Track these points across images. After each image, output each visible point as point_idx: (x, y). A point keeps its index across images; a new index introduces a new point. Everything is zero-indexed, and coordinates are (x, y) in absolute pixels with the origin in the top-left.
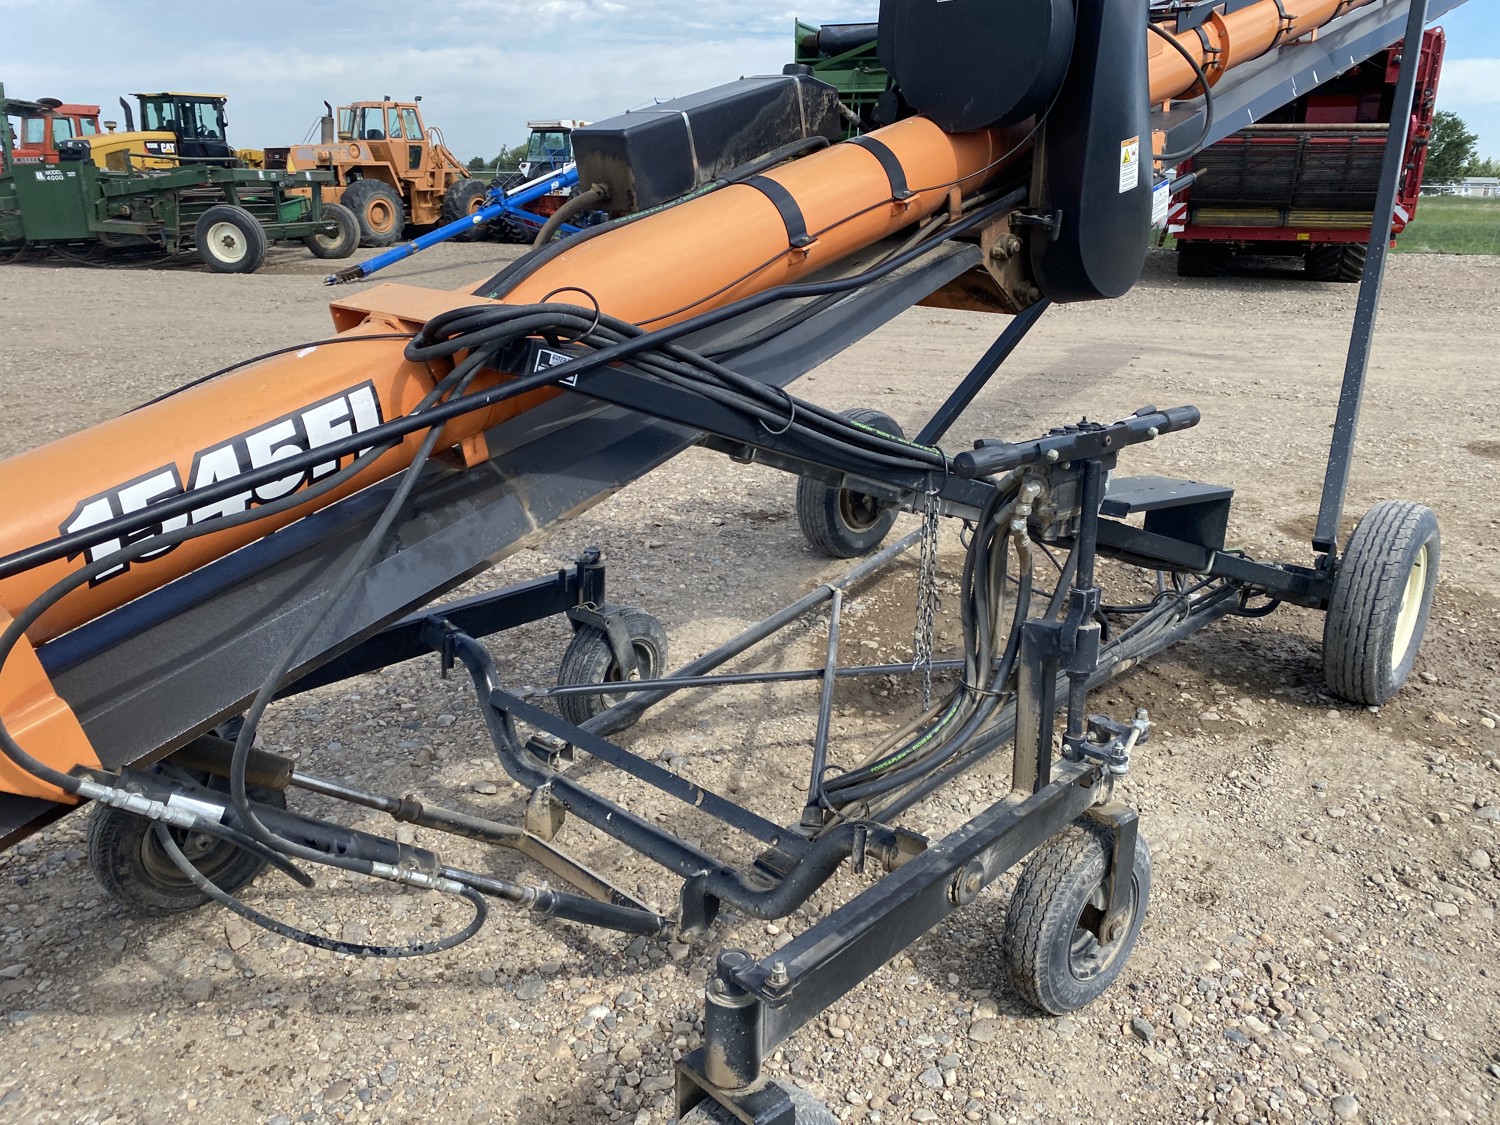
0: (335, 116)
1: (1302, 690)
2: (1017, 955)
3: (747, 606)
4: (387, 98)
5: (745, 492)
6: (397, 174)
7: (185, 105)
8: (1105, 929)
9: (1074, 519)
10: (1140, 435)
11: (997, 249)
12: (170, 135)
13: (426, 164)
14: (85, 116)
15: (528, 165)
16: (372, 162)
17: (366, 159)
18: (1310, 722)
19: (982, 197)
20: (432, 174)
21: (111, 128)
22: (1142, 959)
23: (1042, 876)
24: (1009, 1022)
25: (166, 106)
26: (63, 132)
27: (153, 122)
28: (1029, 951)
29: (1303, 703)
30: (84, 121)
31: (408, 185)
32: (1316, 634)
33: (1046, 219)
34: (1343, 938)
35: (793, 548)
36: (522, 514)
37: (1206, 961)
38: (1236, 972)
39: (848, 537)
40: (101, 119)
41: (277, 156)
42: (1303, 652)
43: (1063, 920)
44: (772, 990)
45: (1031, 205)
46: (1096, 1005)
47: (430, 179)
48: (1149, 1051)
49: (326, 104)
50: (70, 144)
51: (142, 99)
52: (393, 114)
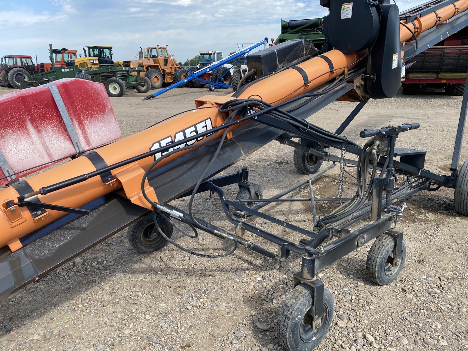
0: (143, 51)
1: (447, 212)
2: (371, 267)
3: (281, 186)
4: (158, 46)
5: (275, 156)
6: (161, 68)
7: (101, 49)
8: (394, 262)
9: (388, 150)
10: (405, 130)
11: (358, 84)
12: (97, 58)
13: (169, 64)
14: (73, 53)
15: (199, 64)
16: (154, 64)
17: (152, 64)
18: (451, 220)
19: (353, 70)
20: (171, 68)
21: (80, 56)
22: (404, 274)
23: (377, 246)
24: (368, 286)
25: (95, 50)
26: (67, 58)
27: (92, 54)
28: (374, 266)
29: (448, 215)
30: (72, 55)
31: (164, 71)
32: (452, 196)
33: (372, 76)
34: (461, 272)
35: (292, 172)
36: (241, 151)
37: (422, 276)
38: (430, 279)
39: (308, 168)
40: (77, 54)
41: (127, 63)
42: (448, 202)
43: (383, 258)
44: (320, 253)
45: (367, 72)
46: (391, 284)
47: (170, 69)
48: (407, 294)
49: (141, 48)
50: (69, 61)
51: (89, 48)
52: (160, 50)
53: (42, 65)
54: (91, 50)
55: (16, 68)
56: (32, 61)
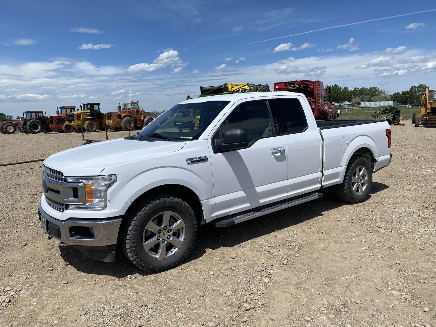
0: (121, 106)
6: (134, 116)
7: (92, 105)
12: (89, 111)
13: (140, 114)
14: (73, 108)
16: (128, 114)
21: (78, 111)
25: (88, 105)
27: (86, 109)
30: (72, 109)
31: (136, 118)
40: (76, 109)
41: (109, 114)
47: (140, 117)
49: (119, 104)
51: (84, 105)
52: (133, 104)
53: (51, 117)
54: (85, 106)
55: (33, 120)
56: (43, 115)
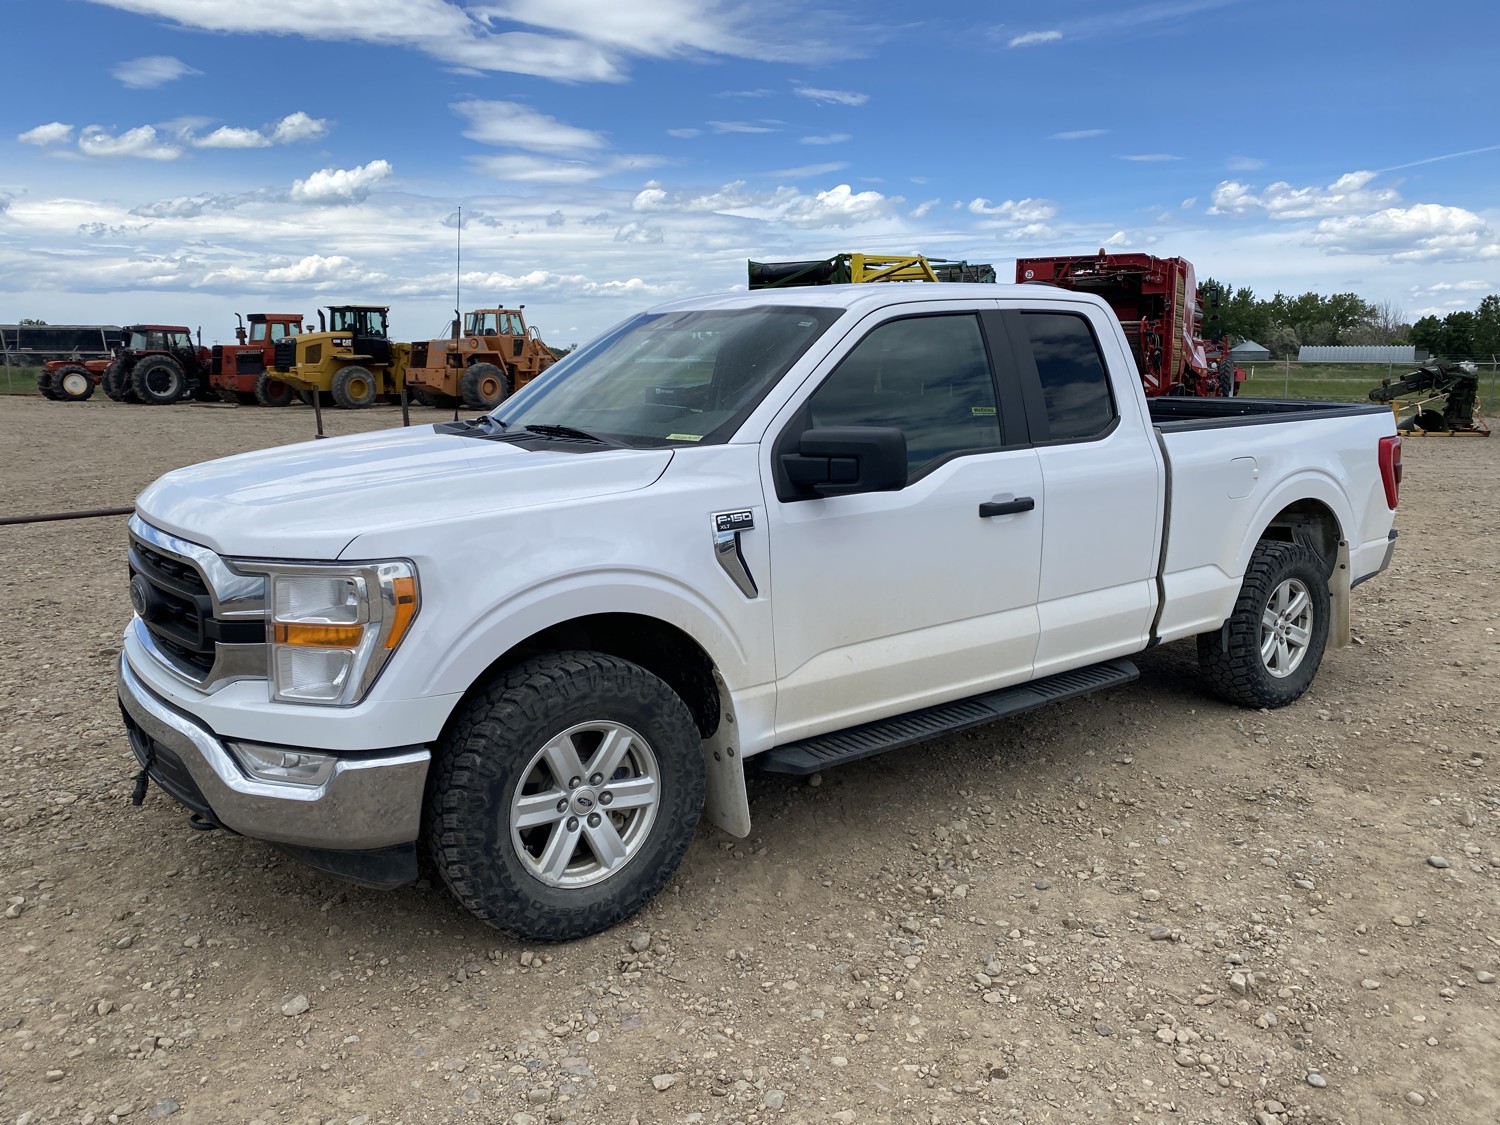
6: (504, 359)
7: (361, 313)
12: (349, 334)
13: (526, 352)
14: (293, 321)
16: (487, 351)
17: (483, 350)
20: (531, 360)
21: (311, 330)
25: (348, 314)
26: (278, 333)
27: (339, 326)
30: (291, 325)
31: (512, 367)
41: (420, 348)
47: (528, 363)
49: (456, 312)
50: (283, 341)
51: (333, 310)
52: (504, 318)
53: (218, 349)
55: (153, 357)
56: (189, 340)
